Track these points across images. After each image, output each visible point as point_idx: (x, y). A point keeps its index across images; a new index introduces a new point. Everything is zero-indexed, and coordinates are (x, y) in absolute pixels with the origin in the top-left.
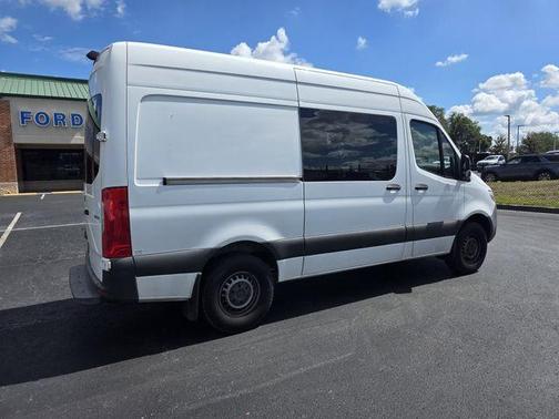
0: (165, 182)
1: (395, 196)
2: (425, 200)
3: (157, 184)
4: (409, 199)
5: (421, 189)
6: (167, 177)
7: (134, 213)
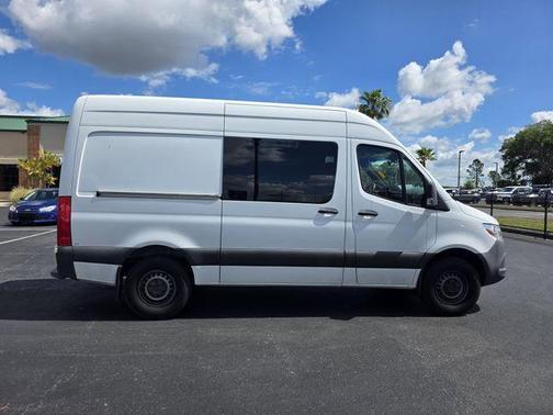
0: (98, 194)
1: (329, 220)
2: (371, 227)
3: (93, 195)
4: (350, 225)
5: (367, 214)
6: (100, 190)
7: (74, 216)
